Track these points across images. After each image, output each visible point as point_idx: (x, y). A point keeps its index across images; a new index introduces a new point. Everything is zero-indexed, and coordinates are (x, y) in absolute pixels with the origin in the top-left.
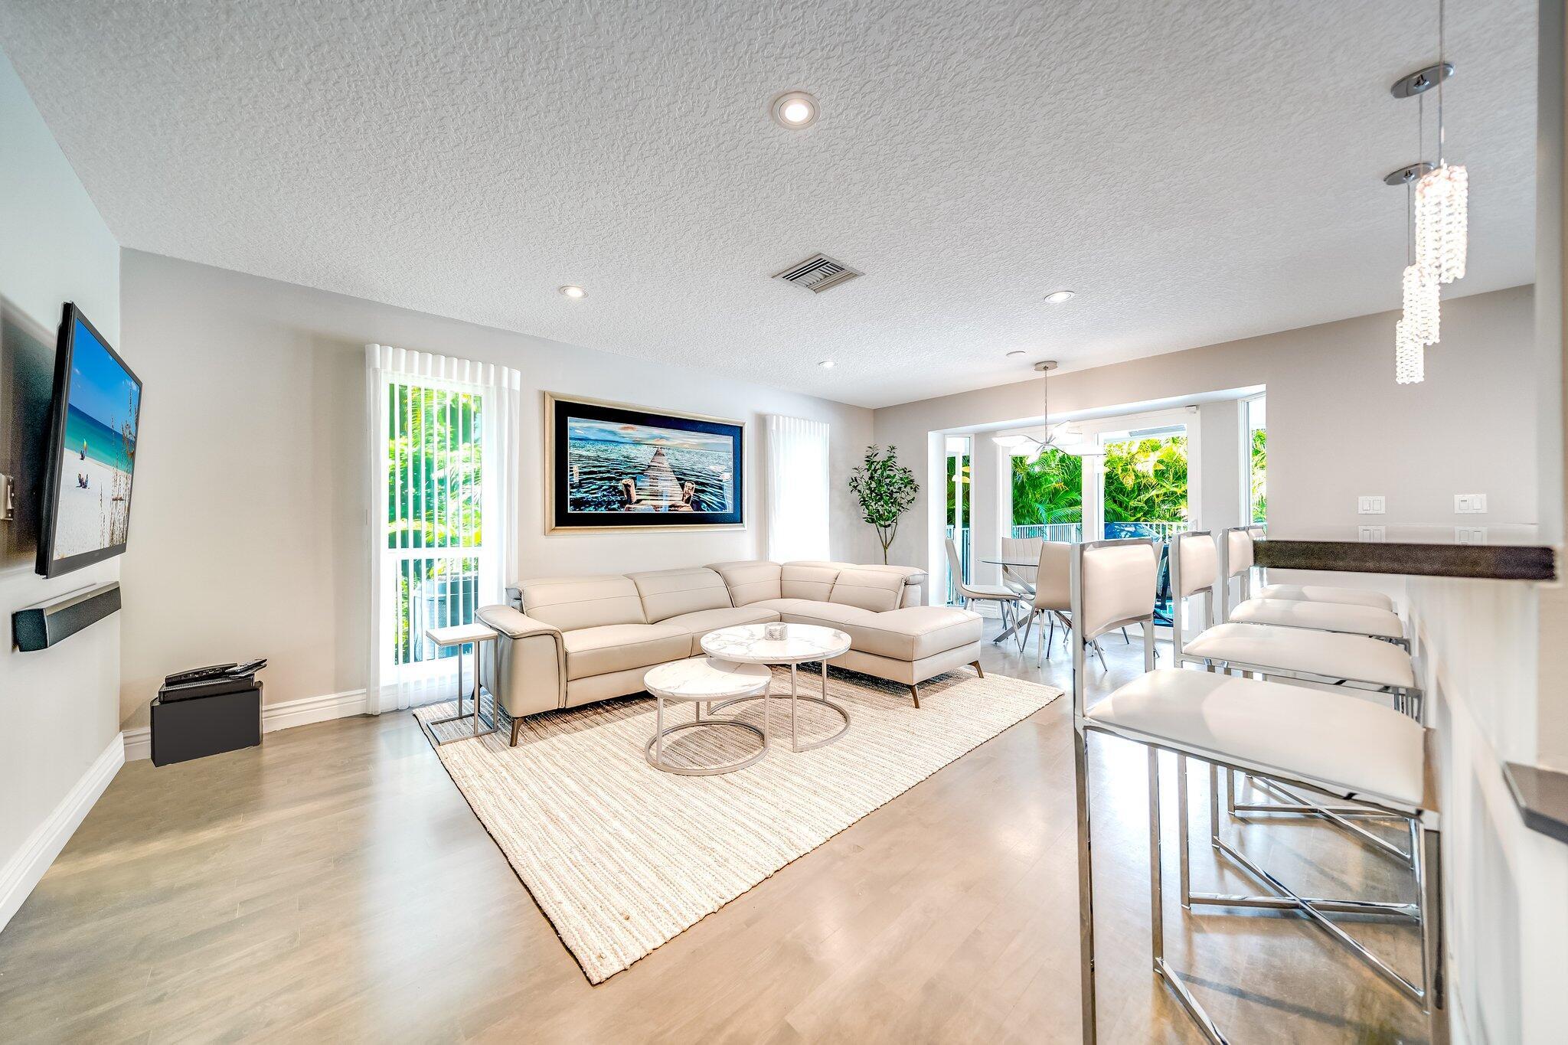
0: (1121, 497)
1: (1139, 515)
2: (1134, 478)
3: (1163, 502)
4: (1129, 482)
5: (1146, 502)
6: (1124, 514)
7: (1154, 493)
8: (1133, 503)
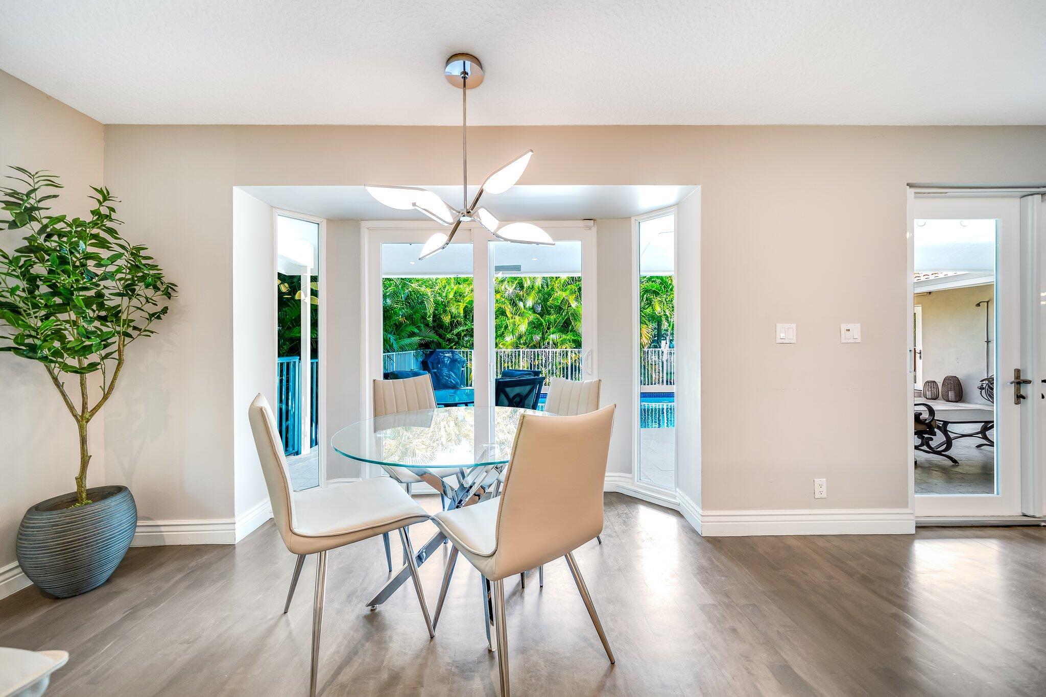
0: (441, 331)
1: (452, 345)
2: (450, 317)
3: (465, 335)
4: (447, 319)
5: (456, 335)
6: (444, 343)
7: (461, 329)
8: (449, 336)
